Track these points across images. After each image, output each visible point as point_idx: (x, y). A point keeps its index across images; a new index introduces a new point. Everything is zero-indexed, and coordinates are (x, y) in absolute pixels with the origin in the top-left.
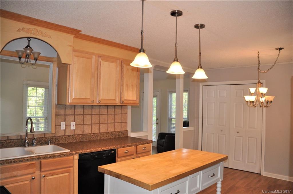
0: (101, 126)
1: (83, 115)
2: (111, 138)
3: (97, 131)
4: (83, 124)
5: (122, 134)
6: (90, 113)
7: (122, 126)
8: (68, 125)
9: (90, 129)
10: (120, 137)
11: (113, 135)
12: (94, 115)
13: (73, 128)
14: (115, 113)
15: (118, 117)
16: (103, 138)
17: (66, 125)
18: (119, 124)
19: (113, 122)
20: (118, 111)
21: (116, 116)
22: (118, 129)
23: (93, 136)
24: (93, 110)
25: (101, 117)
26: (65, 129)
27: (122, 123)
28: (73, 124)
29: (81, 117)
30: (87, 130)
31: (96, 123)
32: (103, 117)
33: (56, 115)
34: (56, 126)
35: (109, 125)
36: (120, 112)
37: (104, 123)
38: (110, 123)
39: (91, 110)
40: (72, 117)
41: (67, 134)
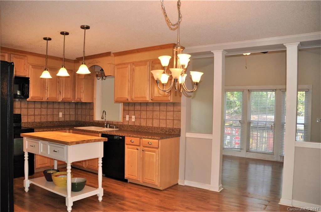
0: (154, 121)
1: (140, 111)
2: (161, 133)
3: (151, 125)
4: (140, 118)
5: (172, 131)
6: (146, 110)
7: (175, 124)
8: (130, 118)
9: (145, 122)
10: (170, 133)
11: (164, 131)
12: (148, 111)
13: (133, 120)
14: (167, 110)
15: (170, 114)
16: (154, 131)
17: (129, 118)
18: (171, 120)
19: (165, 118)
20: (171, 108)
21: (168, 113)
22: (170, 126)
23: (146, 129)
24: (148, 107)
25: (154, 113)
26: (128, 120)
27: (174, 121)
28: (133, 117)
29: (139, 112)
30: (143, 124)
31: (150, 118)
32: (155, 113)
33: (123, 110)
34: (123, 117)
35: (161, 121)
36: (172, 110)
37: (156, 119)
38: (162, 119)
39: (146, 107)
40: (133, 112)
41: (130, 124)
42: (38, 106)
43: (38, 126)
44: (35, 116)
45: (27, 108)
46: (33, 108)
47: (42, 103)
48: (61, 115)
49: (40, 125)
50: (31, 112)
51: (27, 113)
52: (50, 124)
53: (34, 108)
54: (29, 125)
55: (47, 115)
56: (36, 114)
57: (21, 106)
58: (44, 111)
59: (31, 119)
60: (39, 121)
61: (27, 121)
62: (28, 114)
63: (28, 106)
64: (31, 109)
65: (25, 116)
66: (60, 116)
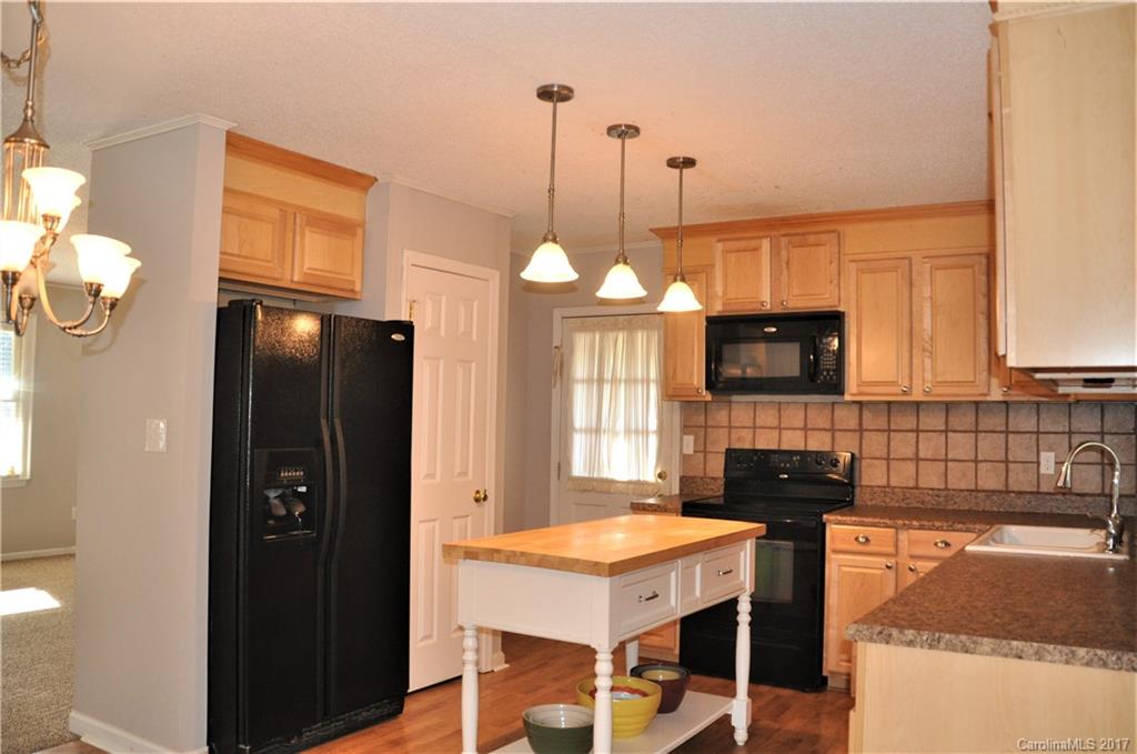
42: (934, 421)
43: (929, 506)
44: (921, 463)
45: (884, 431)
46: (912, 431)
47: (949, 407)
48: (1047, 461)
49: (939, 504)
50: (903, 445)
51: (886, 451)
52: (988, 502)
53: (917, 431)
54: (888, 500)
55: (976, 461)
56: (921, 455)
57: (861, 424)
58: (961, 445)
59: (903, 476)
60: (937, 483)
61: (884, 482)
62: (889, 453)
63: (889, 421)
64: (900, 435)
65: (876, 462)
66: (1043, 470)
